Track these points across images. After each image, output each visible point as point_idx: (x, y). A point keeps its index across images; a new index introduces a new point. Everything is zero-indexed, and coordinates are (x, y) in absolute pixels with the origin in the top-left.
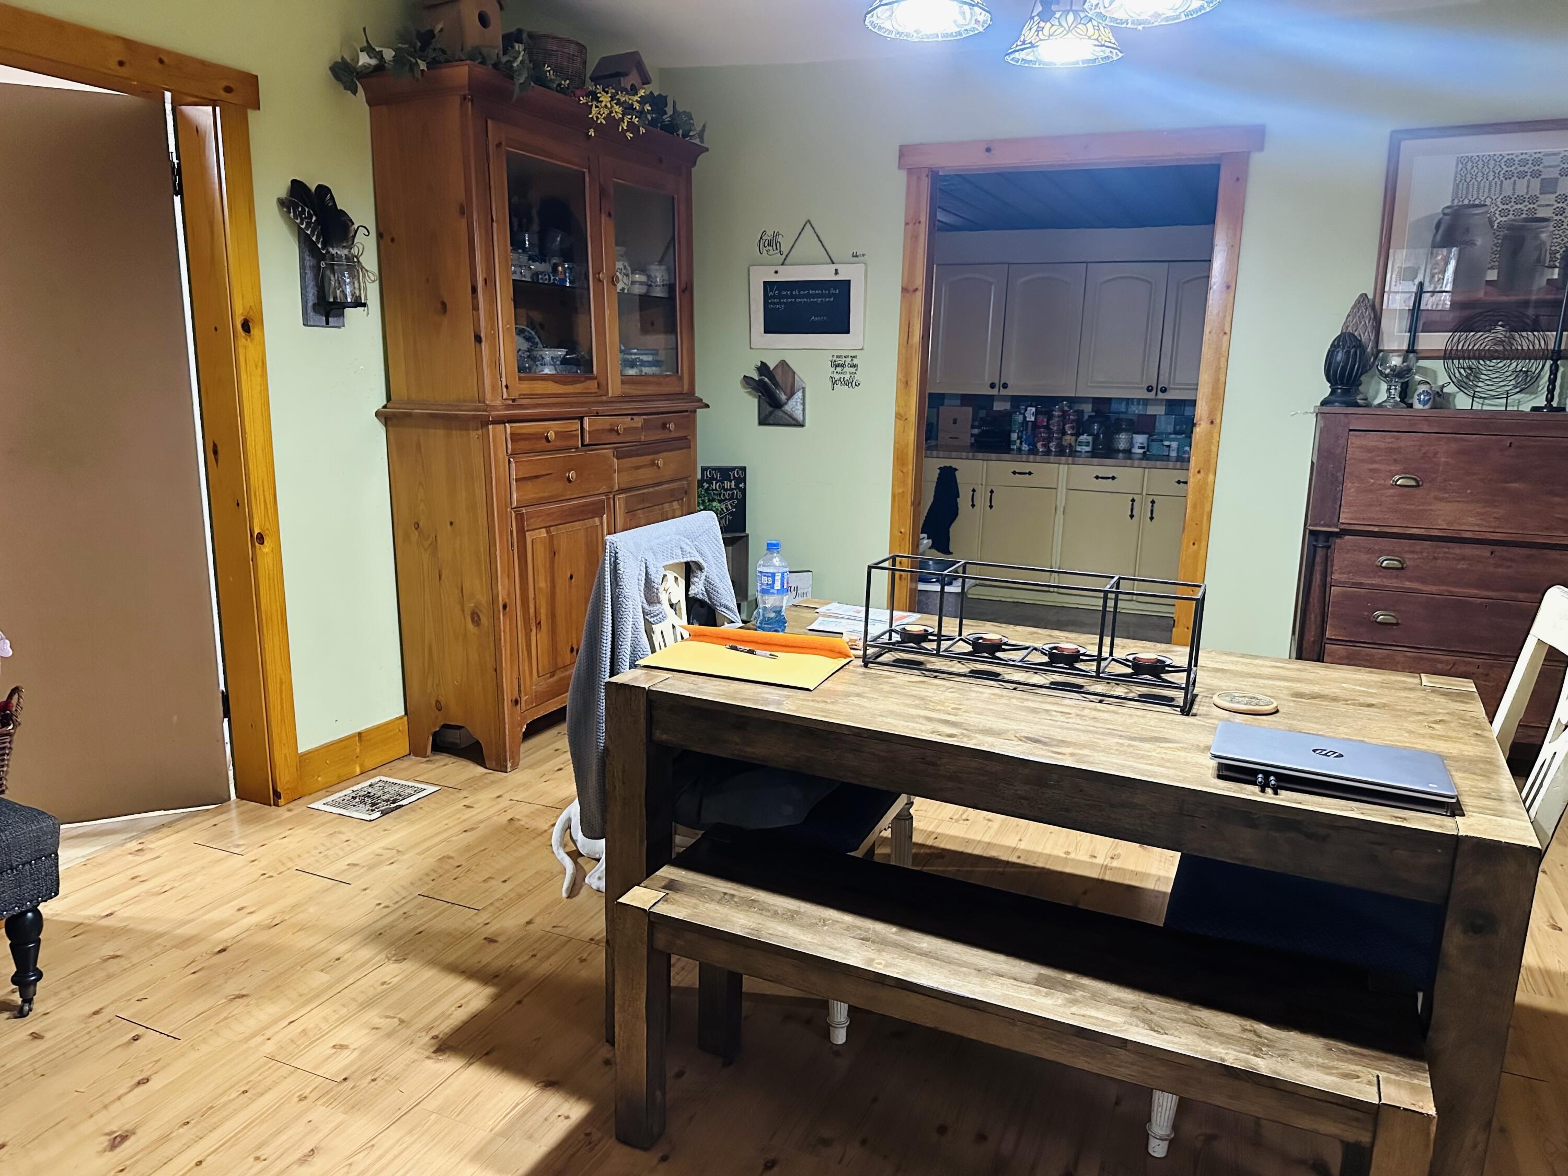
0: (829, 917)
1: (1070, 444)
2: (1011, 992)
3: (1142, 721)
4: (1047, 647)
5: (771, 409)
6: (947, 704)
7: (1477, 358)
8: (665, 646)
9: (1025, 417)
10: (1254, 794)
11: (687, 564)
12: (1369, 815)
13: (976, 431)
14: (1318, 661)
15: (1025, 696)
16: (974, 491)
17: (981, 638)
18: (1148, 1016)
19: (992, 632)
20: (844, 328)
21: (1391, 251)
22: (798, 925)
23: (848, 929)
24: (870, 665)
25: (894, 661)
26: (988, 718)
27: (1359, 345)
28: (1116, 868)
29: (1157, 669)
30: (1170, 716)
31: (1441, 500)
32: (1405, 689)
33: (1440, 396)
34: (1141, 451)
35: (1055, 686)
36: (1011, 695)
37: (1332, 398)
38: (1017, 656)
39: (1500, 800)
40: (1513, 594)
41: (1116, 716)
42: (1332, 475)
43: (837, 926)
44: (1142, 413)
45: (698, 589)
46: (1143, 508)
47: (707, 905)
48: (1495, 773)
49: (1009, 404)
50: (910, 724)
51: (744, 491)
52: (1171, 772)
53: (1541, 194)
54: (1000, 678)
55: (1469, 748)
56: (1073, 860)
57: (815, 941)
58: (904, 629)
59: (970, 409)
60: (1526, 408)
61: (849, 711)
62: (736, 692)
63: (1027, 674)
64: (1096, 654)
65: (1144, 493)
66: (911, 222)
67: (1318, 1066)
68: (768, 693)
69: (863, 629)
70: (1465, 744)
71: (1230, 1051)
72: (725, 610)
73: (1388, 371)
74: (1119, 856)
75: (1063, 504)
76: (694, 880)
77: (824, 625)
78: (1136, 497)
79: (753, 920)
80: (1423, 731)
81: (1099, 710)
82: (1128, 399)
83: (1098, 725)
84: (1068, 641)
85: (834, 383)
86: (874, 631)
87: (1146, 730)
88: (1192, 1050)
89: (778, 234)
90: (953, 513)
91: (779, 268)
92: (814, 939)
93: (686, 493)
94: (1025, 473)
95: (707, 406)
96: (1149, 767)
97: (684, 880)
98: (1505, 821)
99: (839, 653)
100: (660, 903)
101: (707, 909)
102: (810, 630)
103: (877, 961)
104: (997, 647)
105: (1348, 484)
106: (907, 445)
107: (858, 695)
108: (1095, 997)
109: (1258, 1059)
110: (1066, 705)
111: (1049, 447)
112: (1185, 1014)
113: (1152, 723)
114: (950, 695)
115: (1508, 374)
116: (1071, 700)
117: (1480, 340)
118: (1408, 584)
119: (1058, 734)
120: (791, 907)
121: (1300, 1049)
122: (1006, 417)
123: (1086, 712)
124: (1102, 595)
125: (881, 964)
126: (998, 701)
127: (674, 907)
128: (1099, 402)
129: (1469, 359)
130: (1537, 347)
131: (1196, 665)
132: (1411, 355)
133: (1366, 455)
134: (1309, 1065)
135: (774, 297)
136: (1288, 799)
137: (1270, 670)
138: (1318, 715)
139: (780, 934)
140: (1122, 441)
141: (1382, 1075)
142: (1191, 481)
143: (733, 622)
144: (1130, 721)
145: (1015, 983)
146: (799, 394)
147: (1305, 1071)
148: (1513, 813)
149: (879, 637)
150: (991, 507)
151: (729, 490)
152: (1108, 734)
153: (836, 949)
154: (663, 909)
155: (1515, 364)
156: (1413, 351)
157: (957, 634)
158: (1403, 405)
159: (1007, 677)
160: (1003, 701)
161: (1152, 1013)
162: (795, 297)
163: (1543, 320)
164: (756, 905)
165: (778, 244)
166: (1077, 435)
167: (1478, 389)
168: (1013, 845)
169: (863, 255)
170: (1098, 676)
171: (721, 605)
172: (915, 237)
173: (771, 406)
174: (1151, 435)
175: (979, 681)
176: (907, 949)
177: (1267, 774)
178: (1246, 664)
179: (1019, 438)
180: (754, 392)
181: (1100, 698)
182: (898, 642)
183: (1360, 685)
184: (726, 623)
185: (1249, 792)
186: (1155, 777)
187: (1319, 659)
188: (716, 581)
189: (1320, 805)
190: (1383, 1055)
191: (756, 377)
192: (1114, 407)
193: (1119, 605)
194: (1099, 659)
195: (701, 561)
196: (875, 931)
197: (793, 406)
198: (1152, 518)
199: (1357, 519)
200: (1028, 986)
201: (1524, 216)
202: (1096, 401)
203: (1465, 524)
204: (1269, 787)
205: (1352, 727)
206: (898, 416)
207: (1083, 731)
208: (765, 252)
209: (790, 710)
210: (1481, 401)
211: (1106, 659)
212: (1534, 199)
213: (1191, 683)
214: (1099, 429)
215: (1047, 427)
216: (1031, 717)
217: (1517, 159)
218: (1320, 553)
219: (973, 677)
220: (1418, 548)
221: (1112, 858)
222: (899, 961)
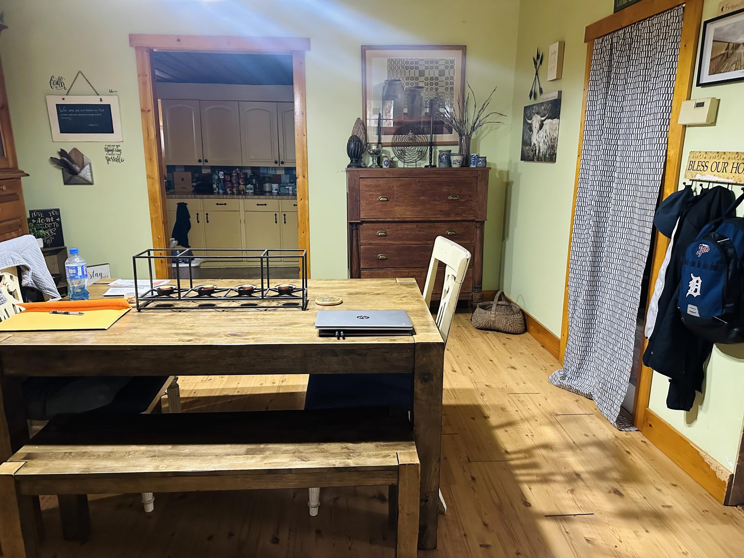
0: (131, 450)
1: (243, 189)
2: (235, 462)
3: (285, 316)
4: (237, 288)
5: (71, 175)
6: (186, 325)
7: (404, 146)
8: (9, 317)
9: (219, 177)
10: (335, 341)
11: (18, 267)
12: (381, 341)
13: (194, 184)
14: (359, 278)
15: (228, 313)
16: (197, 214)
17: (203, 288)
18: (301, 454)
19: (208, 284)
20: (111, 131)
21: (368, 101)
22: (113, 459)
23: (143, 453)
24: (142, 310)
25: (156, 306)
26: (209, 328)
27: (359, 141)
28: (284, 386)
29: (289, 291)
30: (297, 312)
31: (397, 205)
32: (391, 285)
33: (392, 162)
34: (276, 192)
35: (243, 306)
36: (221, 314)
37: (352, 164)
38: (222, 294)
39: (428, 325)
40: (426, 242)
41: (273, 316)
42: (355, 198)
43: (137, 454)
44: (274, 174)
45: (28, 280)
46: (280, 218)
47: (54, 462)
48: (425, 315)
49: (210, 170)
50: (166, 338)
51: (60, 223)
52: (299, 338)
53: (419, 76)
54: (215, 306)
55: (416, 306)
56: (264, 387)
57: (124, 465)
58: (159, 288)
59: (190, 173)
60: (423, 166)
61: (130, 337)
62: (58, 338)
63: (229, 302)
64: (261, 288)
65: (280, 211)
66: (141, 75)
67: (374, 455)
68: (79, 335)
69: (134, 292)
70: (414, 304)
71: (337, 460)
72: (49, 292)
73: (372, 152)
74: (285, 380)
75: (244, 218)
76: (45, 450)
77: (113, 292)
78: (277, 213)
79: (85, 463)
80: (398, 302)
81: (265, 315)
82: (267, 167)
83: (265, 322)
84: (247, 284)
85: (108, 160)
86: (141, 292)
87: (287, 320)
88: (320, 465)
89: (62, 78)
90: (188, 226)
91: (65, 97)
92: (123, 464)
93: (20, 226)
94: (223, 204)
95: (28, 175)
96: (289, 338)
97: (37, 452)
98: (431, 333)
99: (122, 306)
100: (21, 469)
101: (54, 464)
102: (105, 296)
103: (161, 466)
104: (212, 291)
105: (362, 201)
106: (156, 192)
107: (135, 328)
108: (275, 452)
109: (349, 460)
110: (249, 315)
111: (233, 191)
112: (317, 448)
113: (290, 317)
114: (189, 319)
115: (415, 152)
116: (251, 312)
117: (404, 138)
118: (389, 242)
119: (246, 330)
120: (108, 450)
121: (365, 450)
122: (209, 176)
123: (259, 316)
124: (260, 259)
125: (163, 467)
126: (215, 318)
127: (31, 469)
128: (253, 169)
129: (401, 146)
130: (424, 141)
131: (306, 287)
132: (380, 145)
133: (367, 189)
134: (369, 456)
135: (64, 113)
136: (349, 340)
137: (339, 285)
138: (358, 301)
139: (103, 467)
140: (267, 187)
141: (398, 452)
142: (299, 204)
143: (55, 298)
144: (280, 317)
145: (236, 456)
146: (88, 167)
147: (368, 460)
148: (433, 330)
149: (145, 294)
150: (208, 222)
151: (50, 223)
152: (270, 325)
153: (137, 466)
154: (25, 472)
155: (417, 148)
156: (380, 143)
157: (190, 287)
158: (379, 166)
159: (219, 306)
160: (218, 318)
161: (302, 452)
162: (78, 113)
163: (426, 130)
164: (86, 454)
165: (63, 84)
166: (246, 185)
167: (405, 159)
168: (235, 387)
169: (116, 91)
170: (263, 298)
171: (45, 289)
172: (144, 84)
173: (71, 174)
174: (279, 184)
175: (204, 310)
176: (178, 455)
177: (339, 331)
178: (328, 283)
179: (217, 187)
180: (59, 166)
181: (265, 309)
182: (156, 296)
183: (374, 286)
184: (50, 299)
185: (333, 341)
186: (292, 342)
187: (359, 277)
188: (40, 275)
189: (362, 340)
190: (398, 443)
191: (59, 157)
192: (262, 171)
193: (269, 264)
194: (262, 290)
195: (27, 264)
196: (159, 451)
197: (85, 173)
198: (285, 222)
199: (367, 216)
200: (242, 456)
201: (414, 86)
202: (253, 168)
203: (406, 215)
204: (341, 336)
205: (372, 304)
206: (148, 177)
207: (258, 326)
208: (55, 88)
209: (93, 343)
210: (407, 164)
211: (266, 290)
212: (417, 79)
213: (305, 296)
214: (256, 182)
215: (231, 181)
216: (231, 323)
217: (409, 61)
218: (354, 232)
219: (201, 308)
220: (391, 227)
221: (282, 382)
222: (174, 463)
